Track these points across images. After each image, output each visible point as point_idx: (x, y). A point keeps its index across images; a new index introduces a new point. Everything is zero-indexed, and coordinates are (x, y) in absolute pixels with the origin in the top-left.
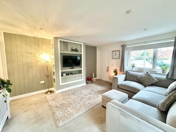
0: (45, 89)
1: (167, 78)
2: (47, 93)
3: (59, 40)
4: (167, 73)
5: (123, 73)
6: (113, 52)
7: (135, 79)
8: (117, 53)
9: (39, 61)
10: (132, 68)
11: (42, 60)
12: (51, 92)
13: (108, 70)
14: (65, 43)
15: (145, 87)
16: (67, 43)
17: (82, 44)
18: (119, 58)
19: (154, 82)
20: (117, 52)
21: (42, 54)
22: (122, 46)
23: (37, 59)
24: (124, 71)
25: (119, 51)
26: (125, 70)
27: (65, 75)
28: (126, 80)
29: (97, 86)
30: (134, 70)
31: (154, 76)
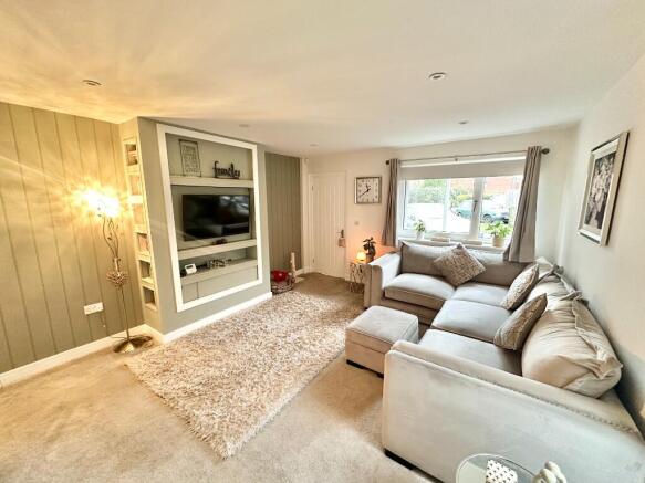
0: (108, 335)
1: (505, 260)
2: (119, 348)
3: (161, 131)
4: (505, 247)
5: (392, 249)
6: (360, 181)
7: (428, 269)
8: (374, 185)
9: (71, 218)
10: (419, 235)
11: (84, 215)
12: (139, 342)
13: (341, 243)
14: (187, 144)
15: (455, 288)
16: (195, 142)
17: (254, 148)
18: (380, 202)
19: (477, 273)
20: (371, 180)
21: (82, 186)
22: (388, 163)
23: (59, 210)
24: (394, 245)
25: (380, 178)
26: (397, 242)
27: (194, 269)
28: (401, 271)
29: (312, 297)
30: (422, 239)
31: (475, 254)
